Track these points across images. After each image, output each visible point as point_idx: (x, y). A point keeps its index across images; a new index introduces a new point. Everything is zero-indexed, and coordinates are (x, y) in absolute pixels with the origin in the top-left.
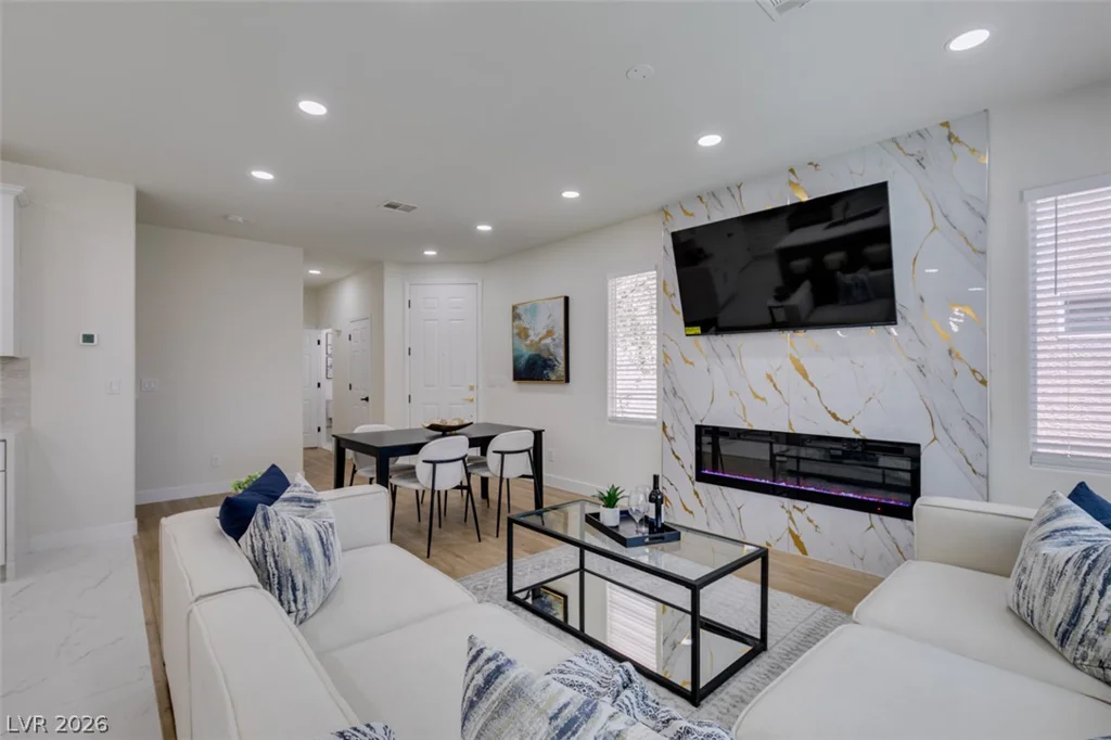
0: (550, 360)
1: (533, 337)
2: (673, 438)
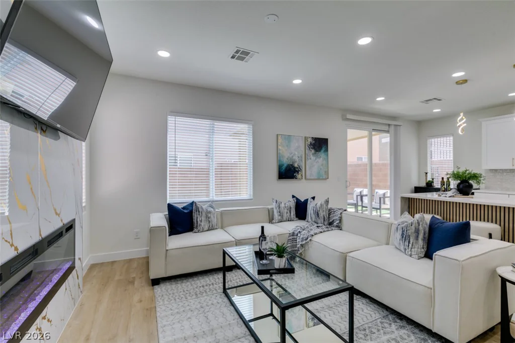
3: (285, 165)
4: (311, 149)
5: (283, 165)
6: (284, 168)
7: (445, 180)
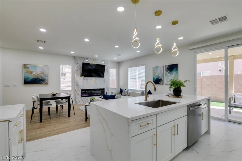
0: (42, 79)
1: (34, 73)
2: (77, 92)
3: (155, 79)
4: (168, 71)
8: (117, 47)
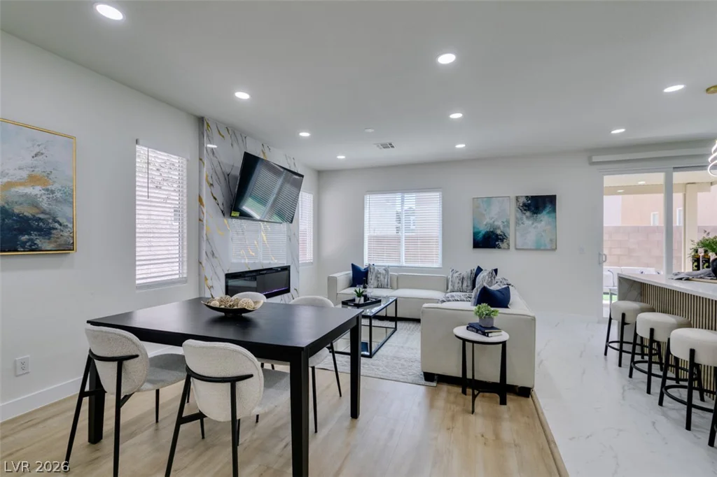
0: (40, 219)
3: (483, 232)
4: (525, 212)
5: (479, 232)
6: (481, 235)
7: (701, 253)
8: (456, 116)
